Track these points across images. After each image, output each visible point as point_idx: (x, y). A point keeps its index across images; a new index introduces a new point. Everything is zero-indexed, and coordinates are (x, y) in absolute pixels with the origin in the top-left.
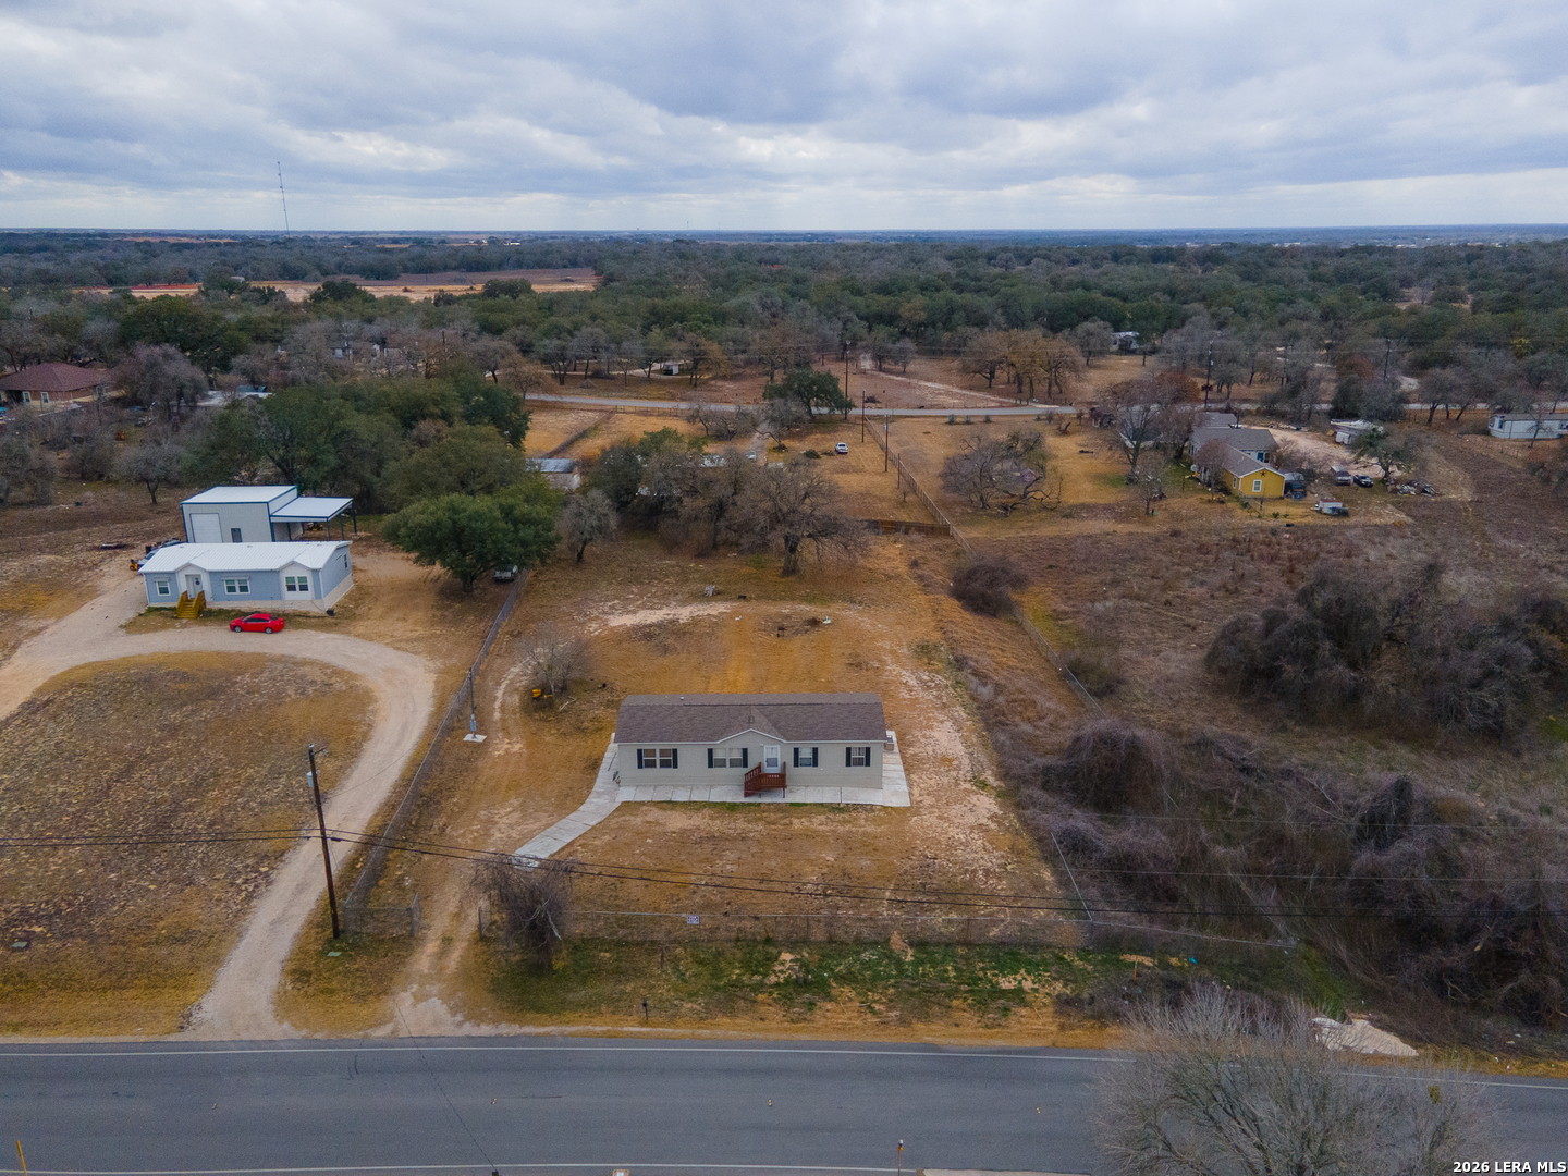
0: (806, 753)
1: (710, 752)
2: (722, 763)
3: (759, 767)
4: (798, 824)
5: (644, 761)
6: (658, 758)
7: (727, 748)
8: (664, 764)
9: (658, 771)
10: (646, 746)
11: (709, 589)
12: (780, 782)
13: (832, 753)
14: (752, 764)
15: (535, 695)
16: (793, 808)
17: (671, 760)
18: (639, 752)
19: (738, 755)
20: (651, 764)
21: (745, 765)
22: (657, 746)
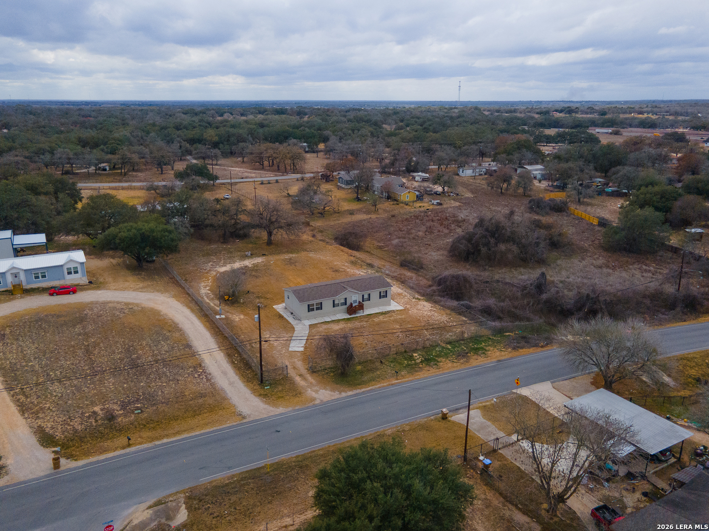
0: (366, 296)
1: (334, 301)
2: (338, 305)
3: (351, 304)
4: (376, 320)
5: (310, 309)
6: (315, 307)
7: (340, 299)
8: (318, 309)
9: (315, 312)
10: (311, 303)
11: (249, 253)
12: (361, 307)
13: (375, 295)
14: (348, 303)
15: (226, 299)
16: (369, 316)
17: (320, 307)
18: (309, 305)
19: (343, 301)
20: (313, 310)
21: (346, 304)
22: (314, 302)
